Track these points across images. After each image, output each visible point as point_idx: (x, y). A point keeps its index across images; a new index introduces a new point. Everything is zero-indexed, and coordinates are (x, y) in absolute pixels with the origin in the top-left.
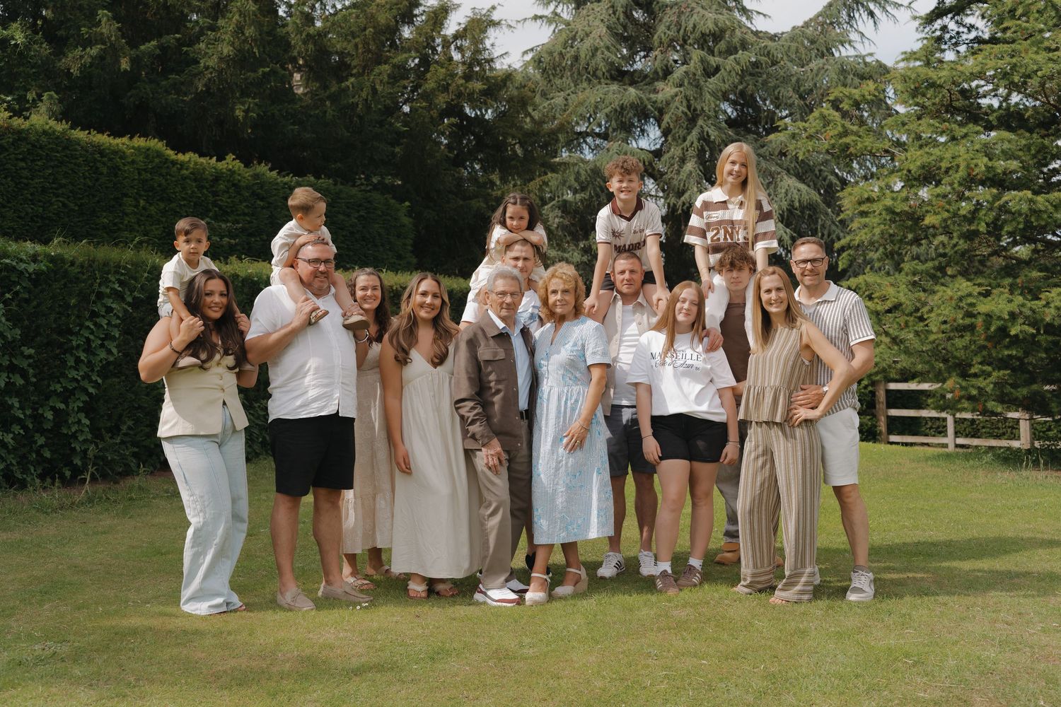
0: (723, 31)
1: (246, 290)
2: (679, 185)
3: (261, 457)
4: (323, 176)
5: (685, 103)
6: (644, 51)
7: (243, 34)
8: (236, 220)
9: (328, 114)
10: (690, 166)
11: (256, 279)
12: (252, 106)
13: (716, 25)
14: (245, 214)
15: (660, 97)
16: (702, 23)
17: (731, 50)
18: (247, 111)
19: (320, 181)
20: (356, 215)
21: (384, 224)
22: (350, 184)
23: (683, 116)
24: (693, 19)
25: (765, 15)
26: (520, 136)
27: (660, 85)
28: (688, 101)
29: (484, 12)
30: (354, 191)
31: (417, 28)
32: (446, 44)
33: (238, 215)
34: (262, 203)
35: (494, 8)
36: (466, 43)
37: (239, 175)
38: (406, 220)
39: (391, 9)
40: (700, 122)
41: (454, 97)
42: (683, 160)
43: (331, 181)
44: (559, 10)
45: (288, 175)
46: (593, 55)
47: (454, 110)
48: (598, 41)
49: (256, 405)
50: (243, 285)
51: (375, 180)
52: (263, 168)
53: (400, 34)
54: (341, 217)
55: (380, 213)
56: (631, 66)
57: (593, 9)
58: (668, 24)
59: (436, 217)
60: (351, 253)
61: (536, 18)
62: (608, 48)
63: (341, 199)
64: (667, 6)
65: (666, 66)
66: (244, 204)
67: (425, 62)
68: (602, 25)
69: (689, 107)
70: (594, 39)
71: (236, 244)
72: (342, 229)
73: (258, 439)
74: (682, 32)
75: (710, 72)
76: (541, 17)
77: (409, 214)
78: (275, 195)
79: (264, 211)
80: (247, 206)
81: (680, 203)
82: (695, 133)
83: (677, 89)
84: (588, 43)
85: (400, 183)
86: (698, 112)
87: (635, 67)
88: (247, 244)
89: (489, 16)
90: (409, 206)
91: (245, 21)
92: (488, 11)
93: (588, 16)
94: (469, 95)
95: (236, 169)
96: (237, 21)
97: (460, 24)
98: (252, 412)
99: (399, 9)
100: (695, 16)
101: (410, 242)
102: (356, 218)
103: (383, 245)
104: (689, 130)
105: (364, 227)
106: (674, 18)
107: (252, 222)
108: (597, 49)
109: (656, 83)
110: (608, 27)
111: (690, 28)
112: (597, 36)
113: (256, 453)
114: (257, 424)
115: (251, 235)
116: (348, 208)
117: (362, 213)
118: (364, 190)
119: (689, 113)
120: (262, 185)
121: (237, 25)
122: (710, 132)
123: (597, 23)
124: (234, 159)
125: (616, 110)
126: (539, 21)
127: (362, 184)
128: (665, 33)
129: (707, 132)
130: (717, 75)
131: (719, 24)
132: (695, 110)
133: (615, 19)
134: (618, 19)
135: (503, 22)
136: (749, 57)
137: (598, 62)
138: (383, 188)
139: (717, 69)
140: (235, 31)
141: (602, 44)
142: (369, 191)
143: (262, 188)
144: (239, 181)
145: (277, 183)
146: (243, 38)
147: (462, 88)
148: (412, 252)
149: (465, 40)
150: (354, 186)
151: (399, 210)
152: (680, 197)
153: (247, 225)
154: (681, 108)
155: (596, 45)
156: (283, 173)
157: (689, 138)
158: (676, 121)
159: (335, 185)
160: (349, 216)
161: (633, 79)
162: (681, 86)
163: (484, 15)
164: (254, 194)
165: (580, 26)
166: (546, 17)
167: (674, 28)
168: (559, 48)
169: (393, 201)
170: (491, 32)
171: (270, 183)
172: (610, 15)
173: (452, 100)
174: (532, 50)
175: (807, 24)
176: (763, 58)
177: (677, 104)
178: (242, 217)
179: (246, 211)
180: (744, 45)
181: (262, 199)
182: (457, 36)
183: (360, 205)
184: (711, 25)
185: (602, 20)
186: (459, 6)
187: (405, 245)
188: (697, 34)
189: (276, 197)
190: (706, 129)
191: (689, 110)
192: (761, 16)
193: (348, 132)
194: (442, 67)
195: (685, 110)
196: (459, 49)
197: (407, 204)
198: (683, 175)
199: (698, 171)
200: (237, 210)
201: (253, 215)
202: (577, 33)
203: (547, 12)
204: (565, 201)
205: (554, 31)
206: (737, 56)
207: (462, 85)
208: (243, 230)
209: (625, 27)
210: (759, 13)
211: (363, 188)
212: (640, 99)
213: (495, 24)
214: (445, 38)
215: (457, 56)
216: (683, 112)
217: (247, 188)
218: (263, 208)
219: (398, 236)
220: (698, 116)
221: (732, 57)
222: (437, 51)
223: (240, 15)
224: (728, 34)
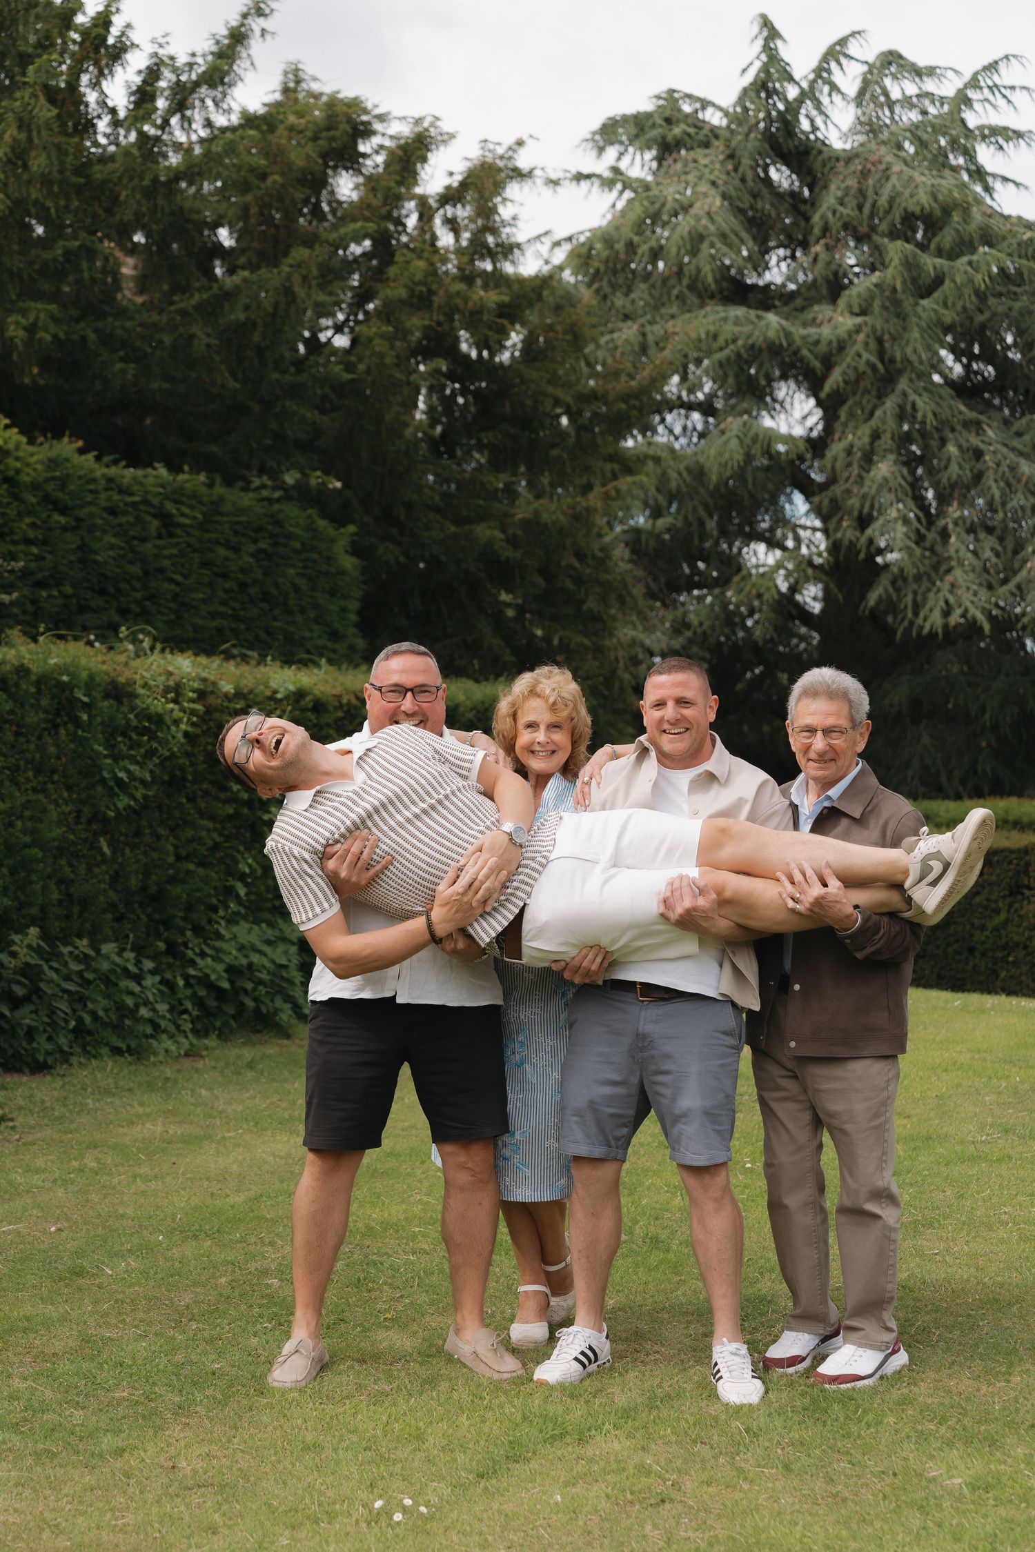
0: (947, 211)
1: (45, 702)
2: (862, 506)
3: (74, 1060)
4: (186, 468)
5: (873, 345)
6: (785, 247)
7: (25, 167)
8: (10, 553)
9: (196, 342)
10: (884, 468)
11: (65, 678)
12: (42, 316)
13: (935, 199)
14: (29, 542)
15: (826, 332)
16: (907, 193)
17: (965, 246)
18: (31, 329)
19: (182, 477)
20: (252, 548)
21: (305, 567)
22: (240, 484)
23: (869, 372)
24: (889, 185)
25: (1017, 184)
26: (569, 399)
27: (822, 311)
28: (880, 341)
29: (500, 151)
30: (247, 500)
31: (369, 178)
32: (426, 214)
33: (14, 542)
34: (63, 520)
35: (520, 143)
36: (462, 212)
37: (17, 459)
38: (349, 563)
39: (315, 138)
40: (903, 384)
41: (441, 318)
42: (868, 460)
43: (202, 477)
44: (623, 165)
45: (115, 462)
46: (694, 252)
47: (442, 345)
48: (704, 221)
49: (66, 950)
50: (39, 691)
51: (290, 478)
52: (67, 447)
53: (332, 193)
54: (222, 552)
55: (297, 545)
56: (759, 275)
57: (695, 161)
58: (839, 193)
59: (402, 559)
60: (242, 626)
61: (579, 177)
62: (723, 236)
63: (222, 514)
64: (838, 160)
65: (836, 274)
66: (28, 520)
67: (384, 247)
68: (713, 191)
69: (881, 354)
70: (698, 219)
71: (12, 603)
72: (224, 576)
73: (67, 1021)
74: (867, 209)
75: (926, 287)
76: (588, 177)
77: (356, 550)
78: (90, 503)
79: (68, 535)
80: (33, 526)
81: (863, 540)
82: (890, 404)
83: (859, 320)
84: (684, 223)
85: (338, 485)
86: (898, 365)
87: (768, 277)
88: (33, 602)
89: (510, 158)
90: (355, 534)
91: (30, 139)
92: (510, 148)
93: (686, 173)
94: (472, 313)
95: (11, 446)
96: (14, 139)
97: (451, 174)
98: (55, 965)
99: (333, 139)
100: (894, 179)
101: (354, 605)
102: (252, 555)
103: (302, 611)
104: (881, 396)
105: (266, 574)
106: (852, 182)
107: (43, 558)
108: (701, 238)
109: (816, 308)
110: (724, 196)
111: (883, 201)
112: (701, 213)
113: (62, 1051)
114: (64, 991)
115: (39, 584)
116: (236, 533)
117: (263, 545)
118: (269, 500)
119: (879, 366)
120: (63, 483)
121: (13, 148)
122: (920, 404)
123: (704, 187)
124: (7, 427)
125: (739, 355)
126: (584, 184)
127: (263, 486)
128: (834, 212)
129: (914, 405)
130: (935, 295)
131: (940, 197)
132: (892, 361)
133: (737, 182)
134: (743, 180)
135: (538, 173)
136: (990, 260)
137: (702, 264)
138: (303, 494)
139: (939, 281)
140: (9, 160)
141: (712, 228)
142: (278, 501)
143: (63, 487)
144: (18, 471)
145: (94, 480)
146: (25, 177)
147: (458, 301)
148: (356, 625)
149: (464, 206)
150: (246, 489)
151: (333, 541)
152: (863, 530)
153: (33, 565)
154: (866, 356)
155: (701, 229)
156: (106, 459)
157: (878, 413)
158: (857, 381)
159: (211, 485)
160: (236, 549)
161: (765, 298)
162: (863, 312)
163: (502, 157)
164: (47, 499)
165: (671, 192)
166: (599, 176)
167: (852, 202)
168: (627, 233)
169: (322, 523)
170: (513, 190)
171: (80, 478)
172: (728, 173)
173: (439, 324)
174: (569, 239)
176: (1024, 262)
177: (859, 347)
178: (22, 547)
179: (31, 534)
180: (988, 238)
181: (64, 511)
182: (450, 197)
183: (260, 529)
184: (923, 198)
185: (713, 183)
186: (452, 136)
187: (344, 610)
188: (897, 216)
189: (92, 509)
190: (913, 397)
191: (882, 362)
192: (1011, 185)
193: (236, 380)
194: (420, 258)
195: (873, 359)
196: (453, 224)
197: (352, 528)
198: (869, 487)
199: (900, 480)
200: (12, 533)
201: (44, 542)
202: (663, 205)
203: (602, 166)
204: (637, 531)
205: (614, 206)
206: (975, 258)
207: (458, 293)
208: (26, 574)
209: (755, 196)
210: (1005, 179)
211: (265, 493)
212: (788, 334)
213: (520, 175)
214: (423, 201)
215: (446, 239)
216: (868, 363)
217: (34, 487)
218: (65, 529)
219: (332, 594)
220: (900, 372)
221: (965, 259)
222: (404, 225)
223: (20, 128)
224: (956, 217)
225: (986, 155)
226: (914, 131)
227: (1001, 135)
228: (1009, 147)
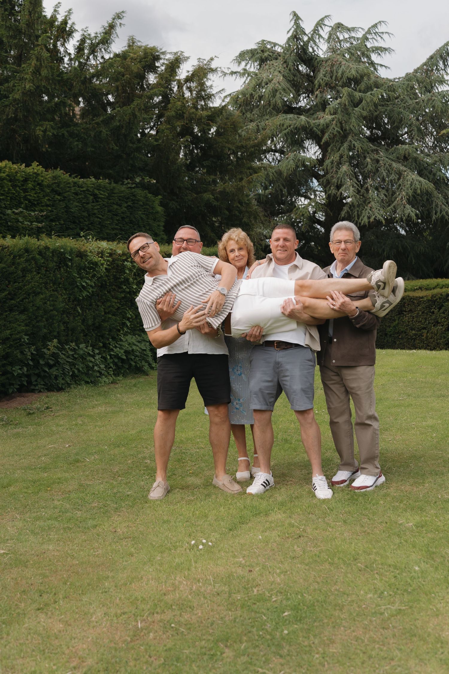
0: (362, 77)
1: (55, 259)
2: (338, 182)
3: (72, 386)
4: (101, 178)
5: (339, 125)
6: (305, 93)
7: (40, 74)
8: (41, 210)
9: (102, 133)
10: (345, 168)
11: (62, 250)
12: (48, 126)
13: (358, 73)
14: (48, 206)
15: (322, 121)
16: (348, 71)
17: (369, 89)
18: (45, 131)
19: (100, 181)
20: (126, 205)
21: (144, 211)
22: (120, 183)
23: (338, 134)
24: (341, 68)
25: (386, 67)
26: (234, 148)
27: (320, 114)
28: (341, 123)
29: (205, 62)
30: (123, 188)
31: (160, 74)
32: (180, 86)
33: (42, 206)
34: (59, 197)
35: (212, 59)
36: (193, 85)
37: (42, 176)
38: (160, 209)
39: (140, 62)
40: (350, 138)
41: (187, 122)
42: (340, 163)
43: (107, 181)
44: (248, 68)
45: (76, 177)
46: (274, 96)
47: (187, 131)
48: (277, 85)
49: (67, 347)
50: (53, 255)
51: (138, 180)
52: (59, 172)
53: (147, 81)
54: (115, 207)
55: (141, 203)
56: (297, 104)
57: (273, 65)
58: (324, 73)
59: (178, 207)
60: (124, 233)
61: (232, 73)
62: (284, 90)
63: (115, 194)
64: (323, 61)
65: (324, 101)
66: (47, 198)
67: (166, 98)
68: (279, 75)
69: (342, 128)
70: (275, 84)
71: (42, 227)
72: (116, 215)
73: (69, 373)
74: (334, 78)
75: (357, 103)
76: (235, 73)
77: (161, 204)
78: (68, 191)
79: (61, 202)
80: (49, 200)
81: (339, 193)
82: (346, 145)
83: (333, 116)
84: (270, 86)
85: (155, 181)
86: (348, 131)
87: (300, 104)
88: (50, 227)
89: (209, 64)
90: (161, 199)
91: (41, 64)
92: (208, 61)
93: (270, 69)
94: (198, 120)
95: (39, 172)
96: (35, 65)
97: (188, 72)
98: (63, 352)
99: (147, 61)
100: (343, 67)
101: (163, 224)
102: (126, 207)
103: (144, 227)
104: (342, 143)
105: (131, 214)
106: (328, 69)
107: (53, 211)
108: (276, 91)
109: (318, 113)
110: (283, 76)
111: (339, 74)
112: (276, 82)
113: (68, 383)
114: (67, 362)
115: (52, 221)
116: (120, 200)
117: (129, 204)
118: (130, 188)
119: (341, 132)
120: (58, 184)
121: (35, 68)
122: (356, 144)
123: (276, 73)
124: (38, 165)
125: (291, 131)
126: (234, 76)
127: (128, 183)
128: (322, 80)
129: (354, 145)
130: (360, 106)
131: (359, 72)
132: (345, 130)
133: (288, 71)
134: (290, 70)
135: (219, 69)
136: (378, 94)
137: (277, 99)
138: (143, 186)
139: (361, 101)
140: (34, 72)
141: (280, 87)
142: (134, 188)
143: (58, 186)
144: (42, 181)
145: (69, 183)
146: (40, 78)
147: (193, 115)
148: (163, 231)
149: (193, 82)
150: (122, 184)
151: (154, 201)
152: (338, 190)
153: (49, 214)
154: (336, 129)
155: (276, 88)
156: (73, 176)
157: (342, 148)
158: (334, 138)
159: (110, 183)
160: (120, 206)
161: (300, 111)
162: (335, 113)
163: (206, 65)
164: (53, 191)
165: (265, 76)
166: (239, 72)
167: (328, 76)
168: (250, 91)
169: (149, 195)
170: (210, 76)
171: (64, 182)
172: (284, 68)
173: (187, 124)
174: (230, 95)
175: (416, 71)
176: (390, 93)
177: (334, 126)
178: (45, 208)
179: (48, 203)
180: (377, 85)
181: (59, 194)
182: (188, 79)
183: (128, 198)
184: (353, 72)
185: (280, 72)
186: (188, 58)
187: (159, 226)
188: (344, 79)
189: (69, 193)
190: (354, 142)
191: (342, 130)
192: (384, 67)
193: (117, 146)
194: (179, 101)
195: (339, 130)
196: (190, 89)
197: (160, 197)
198: (340, 175)
199: (350, 171)
200: (41, 203)
201: (53, 206)
202: (262, 80)
203: (240, 69)
204: (259, 195)
205: (245, 82)
206: (373, 92)
207: (193, 113)
208: (47, 217)
209: (294, 76)
210: (381, 65)
211: (129, 186)
212: (308, 123)
213: (212, 70)
214: (179, 81)
215: (187, 94)
216: (337, 131)
217: (48, 186)
218: (60, 201)
219: (154, 220)
220: (349, 134)
221: (369, 93)
222: (173, 91)
223: (37, 60)
224: (365, 78)
225: (374, 57)
226: (348, 49)
227: (379, 50)
228: (383, 54)
